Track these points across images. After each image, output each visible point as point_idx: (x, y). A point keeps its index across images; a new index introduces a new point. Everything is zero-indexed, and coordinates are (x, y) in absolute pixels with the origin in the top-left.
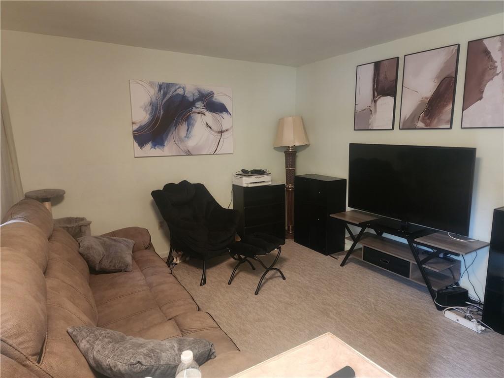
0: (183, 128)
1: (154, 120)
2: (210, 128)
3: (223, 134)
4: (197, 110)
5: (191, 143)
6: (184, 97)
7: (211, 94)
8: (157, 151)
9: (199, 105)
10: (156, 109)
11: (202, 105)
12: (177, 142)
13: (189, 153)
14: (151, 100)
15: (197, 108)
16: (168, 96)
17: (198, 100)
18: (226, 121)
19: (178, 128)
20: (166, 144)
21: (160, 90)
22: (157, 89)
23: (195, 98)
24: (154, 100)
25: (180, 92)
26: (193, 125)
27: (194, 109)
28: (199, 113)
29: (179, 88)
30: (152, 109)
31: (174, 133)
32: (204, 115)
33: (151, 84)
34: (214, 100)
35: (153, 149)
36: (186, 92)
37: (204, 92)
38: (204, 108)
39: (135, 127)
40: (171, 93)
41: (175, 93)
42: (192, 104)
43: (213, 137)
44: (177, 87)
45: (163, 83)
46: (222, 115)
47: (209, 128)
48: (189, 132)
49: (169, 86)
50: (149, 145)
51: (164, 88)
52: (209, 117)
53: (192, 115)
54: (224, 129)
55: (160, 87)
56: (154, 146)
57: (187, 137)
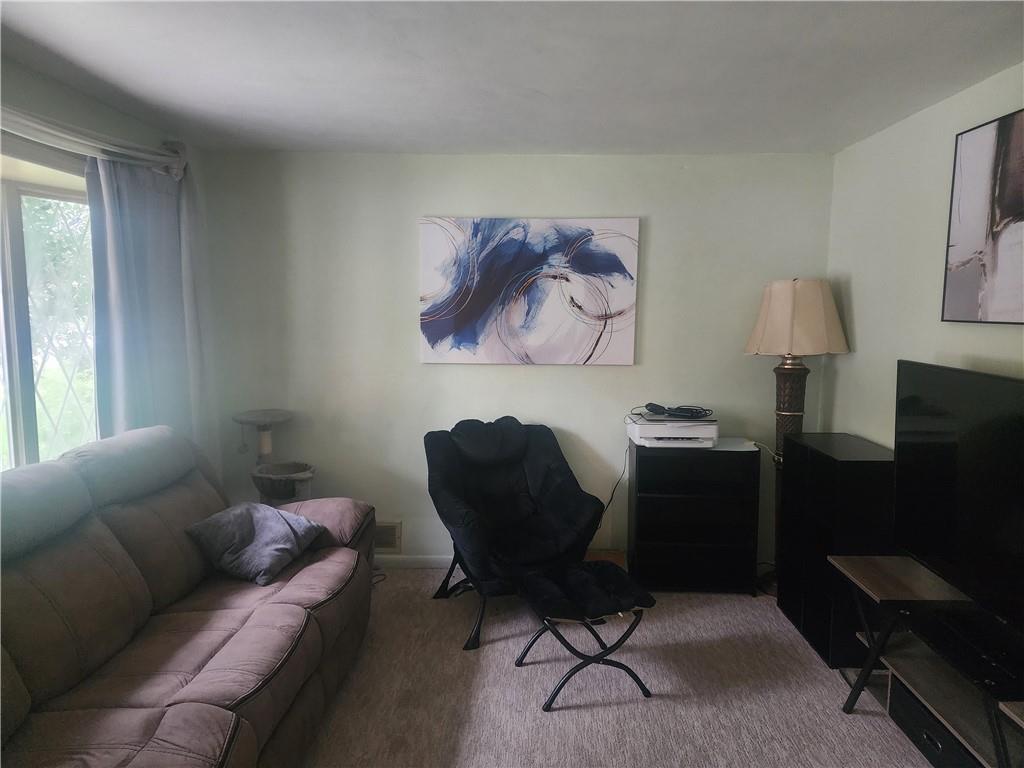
0: (518, 309)
1: (461, 294)
2: (580, 307)
3: (609, 321)
4: (552, 272)
5: (533, 340)
6: (523, 245)
7: (586, 236)
8: (463, 354)
9: (558, 261)
10: (467, 270)
11: (564, 259)
12: (503, 337)
13: (527, 360)
14: (457, 254)
15: (550, 266)
16: (491, 245)
17: (555, 249)
18: (619, 292)
19: (507, 308)
20: (480, 339)
21: (475, 234)
22: (470, 231)
23: (549, 245)
24: (462, 253)
25: (517, 235)
26: (540, 302)
27: (546, 269)
28: (555, 277)
29: (514, 227)
30: (459, 272)
31: (499, 318)
32: (567, 280)
33: (459, 223)
34: (592, 246)
35: (455, 350)
36: (529, 235)
37: (569, 233)
38: (567, 265)
39: (424, 307)
40: (497, 239)
41: (505, 239)
42: (542, 258)
43: (585, 329)
44: (511, 225)
45: (482, 220)
46: (610, 279)
47: (576, 309)
48: (529, 317)
49: (494, 223)
50: (449, 341)
51: (483, 229)
52: (579, 284)
53: (539, 282)
54: (613, 310)
55: (476, 228)
56: (458, 344)
57: (526, 326)
